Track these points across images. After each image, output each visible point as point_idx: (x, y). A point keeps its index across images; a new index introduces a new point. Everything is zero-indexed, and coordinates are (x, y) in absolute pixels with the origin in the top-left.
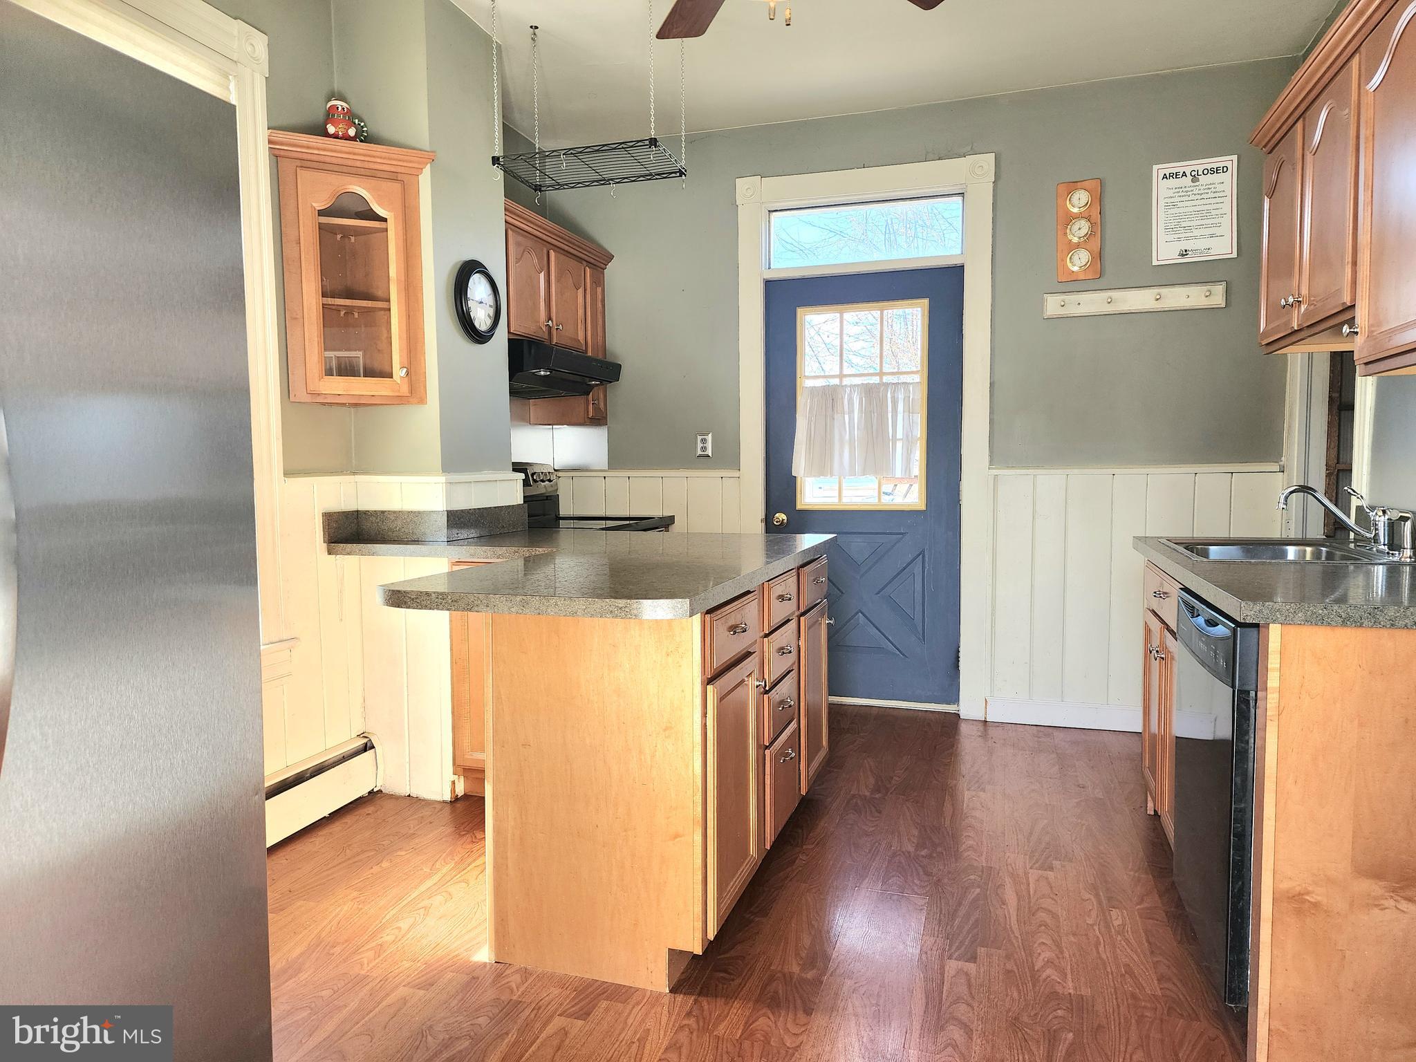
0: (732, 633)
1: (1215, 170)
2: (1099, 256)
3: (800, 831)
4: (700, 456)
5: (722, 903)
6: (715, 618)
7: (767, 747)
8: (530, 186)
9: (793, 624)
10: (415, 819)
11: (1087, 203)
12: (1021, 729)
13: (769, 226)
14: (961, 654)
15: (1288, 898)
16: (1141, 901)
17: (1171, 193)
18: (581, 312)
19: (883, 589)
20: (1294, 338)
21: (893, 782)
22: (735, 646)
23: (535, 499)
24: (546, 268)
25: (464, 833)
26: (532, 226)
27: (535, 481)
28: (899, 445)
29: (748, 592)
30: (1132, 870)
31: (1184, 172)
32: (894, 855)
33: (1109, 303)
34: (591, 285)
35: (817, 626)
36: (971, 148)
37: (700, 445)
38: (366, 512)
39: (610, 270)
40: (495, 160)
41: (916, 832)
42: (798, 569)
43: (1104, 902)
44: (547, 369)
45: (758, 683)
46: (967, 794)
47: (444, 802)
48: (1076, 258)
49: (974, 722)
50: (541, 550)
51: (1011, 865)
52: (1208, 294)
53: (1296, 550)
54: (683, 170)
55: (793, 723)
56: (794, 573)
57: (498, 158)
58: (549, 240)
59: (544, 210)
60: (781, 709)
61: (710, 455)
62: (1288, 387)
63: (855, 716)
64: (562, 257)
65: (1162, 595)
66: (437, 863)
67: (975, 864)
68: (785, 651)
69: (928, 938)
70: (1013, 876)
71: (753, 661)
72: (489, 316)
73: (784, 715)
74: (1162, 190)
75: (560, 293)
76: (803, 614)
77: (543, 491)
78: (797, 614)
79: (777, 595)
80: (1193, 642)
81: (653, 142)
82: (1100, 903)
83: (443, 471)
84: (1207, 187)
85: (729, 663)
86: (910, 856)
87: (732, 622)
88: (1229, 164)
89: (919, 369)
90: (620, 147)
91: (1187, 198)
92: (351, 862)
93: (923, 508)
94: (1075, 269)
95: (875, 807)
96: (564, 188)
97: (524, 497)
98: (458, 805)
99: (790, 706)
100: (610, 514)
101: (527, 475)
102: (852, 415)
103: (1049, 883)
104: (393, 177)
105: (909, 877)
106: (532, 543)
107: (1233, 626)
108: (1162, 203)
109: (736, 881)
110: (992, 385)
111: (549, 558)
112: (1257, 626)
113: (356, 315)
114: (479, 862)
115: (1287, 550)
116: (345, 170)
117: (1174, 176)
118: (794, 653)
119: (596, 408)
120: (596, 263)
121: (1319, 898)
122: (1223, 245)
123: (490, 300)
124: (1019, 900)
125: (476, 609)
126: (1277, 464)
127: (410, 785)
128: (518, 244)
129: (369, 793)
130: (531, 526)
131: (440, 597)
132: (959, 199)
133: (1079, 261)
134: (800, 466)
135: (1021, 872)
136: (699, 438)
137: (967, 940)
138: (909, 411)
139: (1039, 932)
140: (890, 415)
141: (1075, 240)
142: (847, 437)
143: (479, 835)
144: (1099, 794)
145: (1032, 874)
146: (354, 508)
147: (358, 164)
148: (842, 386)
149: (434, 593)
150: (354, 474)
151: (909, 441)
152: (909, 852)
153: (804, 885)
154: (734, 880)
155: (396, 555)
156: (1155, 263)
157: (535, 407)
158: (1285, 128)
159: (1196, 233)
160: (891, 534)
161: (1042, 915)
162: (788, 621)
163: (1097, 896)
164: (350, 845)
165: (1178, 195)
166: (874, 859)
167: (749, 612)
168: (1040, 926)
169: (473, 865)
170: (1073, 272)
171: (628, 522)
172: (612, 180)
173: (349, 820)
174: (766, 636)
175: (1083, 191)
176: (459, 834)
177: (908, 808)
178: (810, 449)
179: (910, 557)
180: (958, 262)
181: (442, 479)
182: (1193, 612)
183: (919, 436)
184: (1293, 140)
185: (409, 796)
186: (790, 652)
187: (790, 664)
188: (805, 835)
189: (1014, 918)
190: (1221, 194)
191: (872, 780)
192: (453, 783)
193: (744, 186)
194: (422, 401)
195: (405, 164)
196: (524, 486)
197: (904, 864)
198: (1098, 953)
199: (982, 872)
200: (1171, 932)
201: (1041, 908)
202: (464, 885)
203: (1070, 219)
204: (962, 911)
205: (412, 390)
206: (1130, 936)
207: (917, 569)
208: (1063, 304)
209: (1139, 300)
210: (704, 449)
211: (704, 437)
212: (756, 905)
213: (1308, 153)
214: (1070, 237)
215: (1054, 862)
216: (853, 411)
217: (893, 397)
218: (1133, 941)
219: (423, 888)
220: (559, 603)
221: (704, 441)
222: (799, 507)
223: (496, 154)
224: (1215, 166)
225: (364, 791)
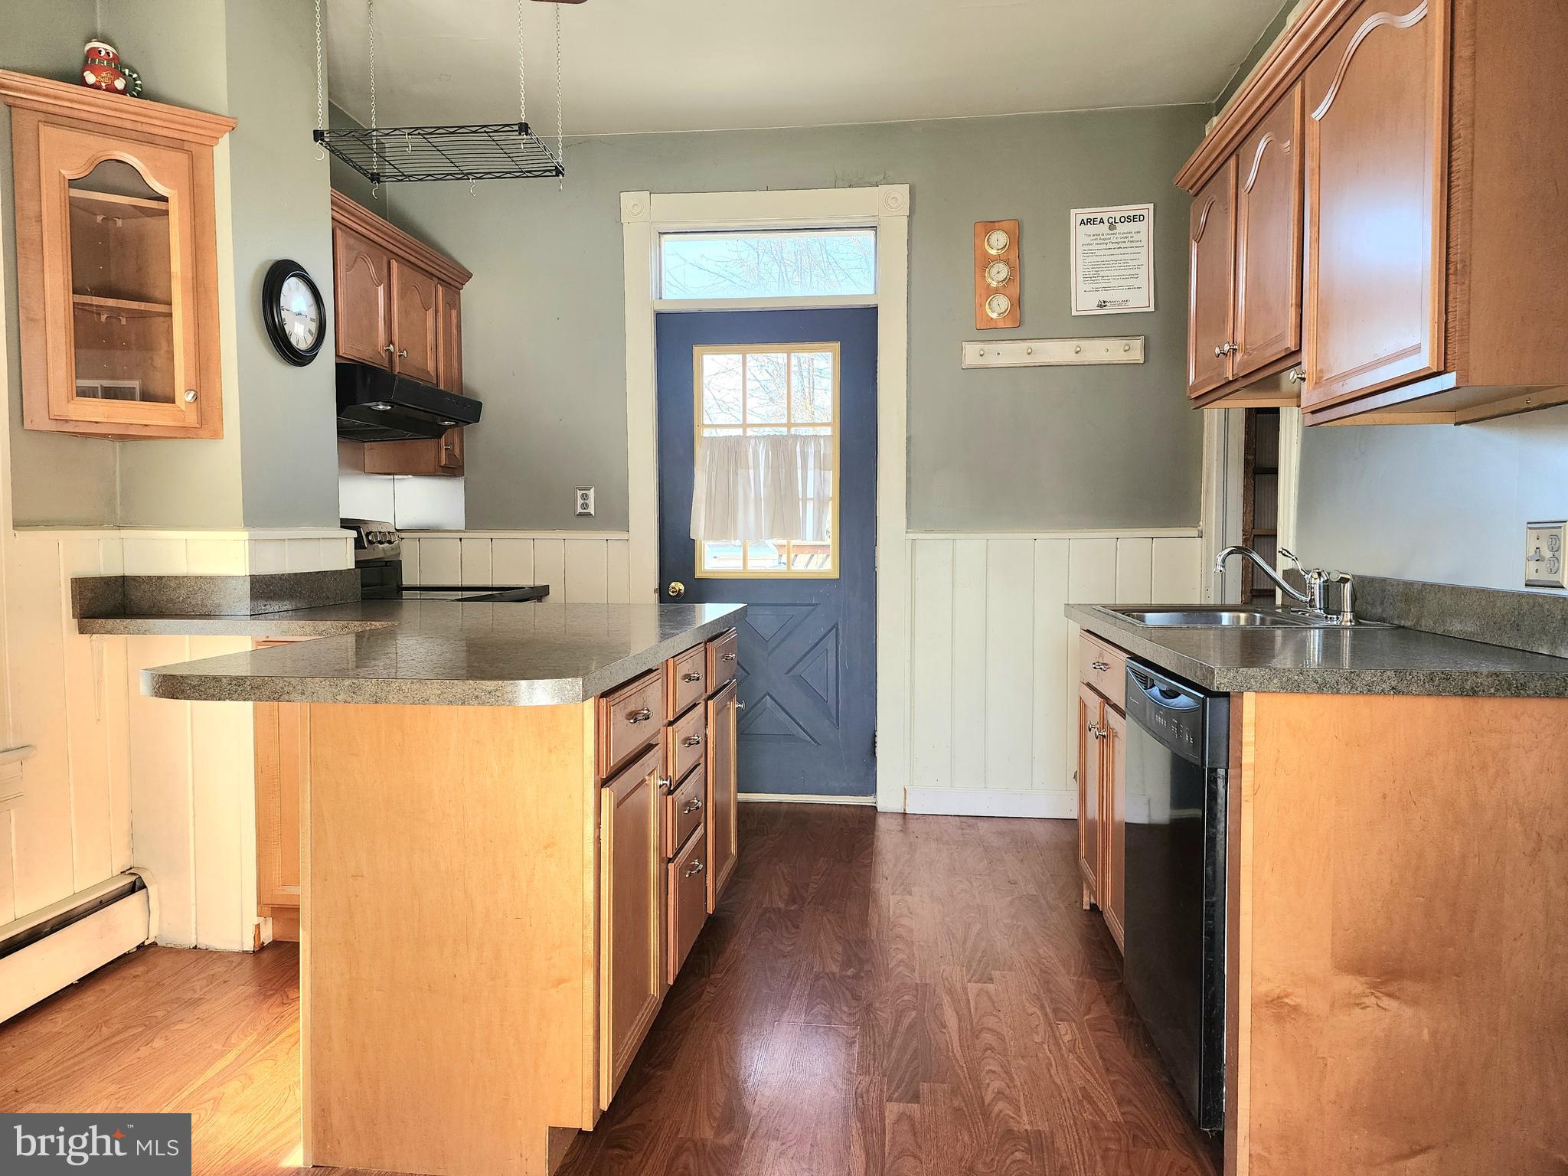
0: (632, 721)
1: (1132, 218)
2: (1018, 303)
3: (706, 957)
4: (581, 515)
5: (617, 1061)
6: (612, 703)
7: (670, 860)
8: (364, 174)
9: (700, 709)
10: (204, 978)
11: (1006, 245)
12: (942, 820)
13: (660, 251)
14: (878, 739)
15: (1267, 1002)
16: (1089, 1011)
17: (1088, 240)
18: (430, 337)
19: (794, 666)
20: (1227, 390)
21: (810, 890)
22: (634, 737)
23: (371, 564)
24: (386, 281)
25: (271, 992)
26: (367, 227)
27: (370, 542)
28: (810, 506)
29: (650, 671)
30: (1074, 975)
31: (1102, 219)
32: (817, 978)
33: (1029, 354)
34: (444, 307)
35: (725, 711)
36: (884, 178)
37: (580, 501)
38: (135, 578)
39: (468, 291)
40: (318, 135)
41: (839, 949)
42: (706, 644)
43: (1051, 1015)
44: (386, 403)
45: (661, 783)
46: (893, 900)
47: (245, 953)
48: (994, 303)
49: (894, 816)
50: (378, 624)
51: (947, 979)
52: (1127, 348)
53: (1229, 617)
54: (560, 169)
55: (700, 827)
56: (701, 647)
57: (322, 133)
58: (391, 247)
59: (381, 207)
60: (687, 812)
61: (593, 513)
62: (1205, 448)
63: (763, 815)
64: (407, 270)
65: (1102, 667)
66: (233, 1035)
67: (908, 981)
68: (692, 742)
69: (862, 1077)
70: (950, 992)
71: (656, 755)
72: (310, 331)
73: (690, 819)
74: (1081, 237)
75: (405, 313)
76: (711, 697)
77: (381, 555)
78: (705, 696)
79: (683, 674)
80: (1148, 716)
81: (524, 128)
82: (1046, 1015)
83: (246, 525)
84: (1124, 235)
85: (628, 758)
86: (835, 979)
87: (631, 708)
88: (1145, 213)
89: (830, 420)
90: (482, 130)
91: (1104, 246)
92: (108, 1043)
93: (837, 576)
94: (994, 316)
95: (791, 921)
96: (410, 181)
97: (356, 561)
98: (265, 955)
99: (698, 808)
100: (466, 583)
101: (359, 533)
102: (757, 474)
103: (990, 998)
104: (177, 145)
105: (835, 1005)
106: (367, 617)
107: (1202, 696)
108: (1080, 249)
109: (634, 1030)
110: (908, 439)
111: (390, 634)
112: (1227, 695)
113: (124, 321)
114: (290, 1031)
115: (1221, 616)
116: (109, 130)
117: (1092, 222)
118: (702, 743)
119: (450, 455)
120: (450, 281)
121: (1298, 1000)
122: (1140, 297)
123: (312, 312)
124: (960, 1020)
125: (287, 697)
126: (1194, 529)
127: (196, 934)
128: (349, 247)
129: (139, 947)
130: (365, 597)
131: (235, 682)
132: (872, 233)
133: (995, 310)
134: (699, 526)
135: (959, 987)
136: (580, 493)
137: (907, 1076)
138: (820, 466)
139: (986, 1058)
140: (799, 472)
141: (994, 284)
142: (752, 495)
143: (292, 996)
144: (1032, 890)
145: (971, 989)
146: (117, 571)
147: (128, 125)
148: (746, 437)
149: (225, 677)
150: (119, 528)
151: (821, 502)
152: (833, 974)
153: (713, 1025)
154: (633, 1028)
155: (178, 633)
156: (1074, 313)
157: (373, 452)
158: (1214, 167)
159: (1114, 283)
160: (801, 605)
161: (987, 1037)
162: (695, 705)
163: (1042, 1007)
164: (108, 1021)
165: (1095, 242)
166: (794, 985)
167: (652, 694)
168: (986, 1050)
169: (284, 1035)
170: (992, 319)
171: (490, 593)
172: (470, 174)
173: (107, 986)
174: (671, 723)
175: (1001, 232)
176: (264, 995)
177: (829, 921)
178: (710, 507)
179: (823, 631)
180: (871, 302)
181: (244, 535)
182: (1147, 683)
183: (831, 496)
184: (1225, 180)
185: (195, 948)
186: (698, 743)
187: (697, 757)
188: (712, 960)
189: (956, 1044)
190: (1138, 244)
191: (786, 890)
192: (258, 926)
193: (631, 202)
194: (217, 434)
195: (193, 130)
196: (355, 549)
197: (829, 988)
198: (1051, 1076)
199: (917, 990)
200: (1123, 1044)
201: (984, 1028)
202: (270, 1063)
203: (986, 262)
204: (898, 1042)
205: (202, 420)
206: (1082, 1052)
207: (830, 642)
208: (982, 353)
209: (1059, 352)
210: (585, 506)
211: (584, 492)
212: (657, 1055)
213: (1243, 190)
214: (989, 280)
215: (992, 972)
216: (759, 467)
217: (803, 452)
218: (1086, 1060)
219: (210, 1073)
220: (404, 688)
221: (585, 497)
222: (698, 575)
223: (320, 128)
224: (1132, 214)
225: (130, 946)
